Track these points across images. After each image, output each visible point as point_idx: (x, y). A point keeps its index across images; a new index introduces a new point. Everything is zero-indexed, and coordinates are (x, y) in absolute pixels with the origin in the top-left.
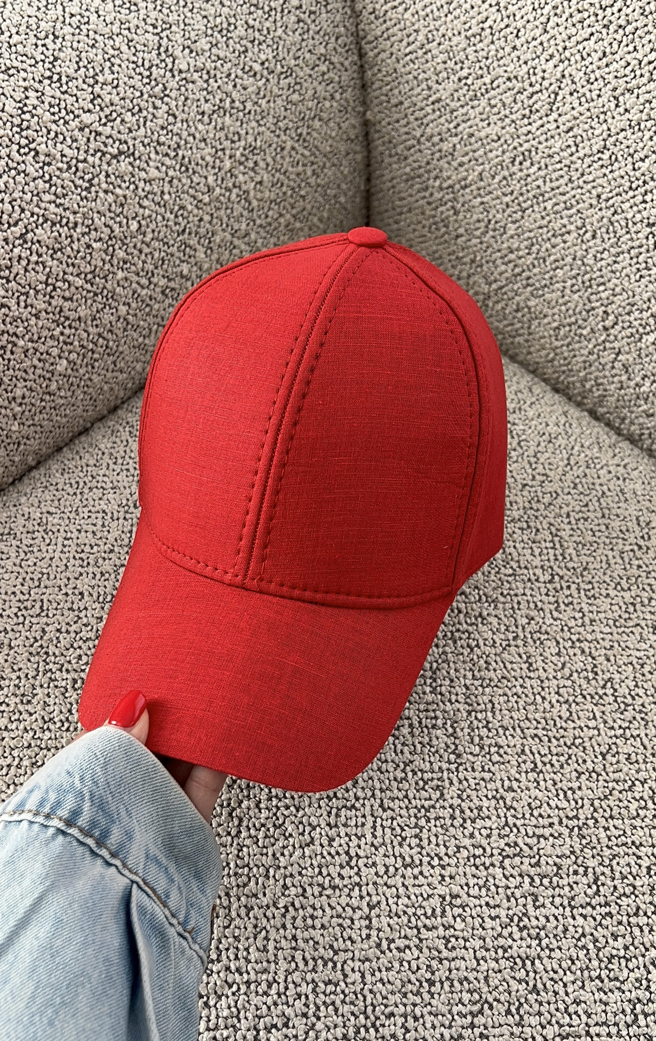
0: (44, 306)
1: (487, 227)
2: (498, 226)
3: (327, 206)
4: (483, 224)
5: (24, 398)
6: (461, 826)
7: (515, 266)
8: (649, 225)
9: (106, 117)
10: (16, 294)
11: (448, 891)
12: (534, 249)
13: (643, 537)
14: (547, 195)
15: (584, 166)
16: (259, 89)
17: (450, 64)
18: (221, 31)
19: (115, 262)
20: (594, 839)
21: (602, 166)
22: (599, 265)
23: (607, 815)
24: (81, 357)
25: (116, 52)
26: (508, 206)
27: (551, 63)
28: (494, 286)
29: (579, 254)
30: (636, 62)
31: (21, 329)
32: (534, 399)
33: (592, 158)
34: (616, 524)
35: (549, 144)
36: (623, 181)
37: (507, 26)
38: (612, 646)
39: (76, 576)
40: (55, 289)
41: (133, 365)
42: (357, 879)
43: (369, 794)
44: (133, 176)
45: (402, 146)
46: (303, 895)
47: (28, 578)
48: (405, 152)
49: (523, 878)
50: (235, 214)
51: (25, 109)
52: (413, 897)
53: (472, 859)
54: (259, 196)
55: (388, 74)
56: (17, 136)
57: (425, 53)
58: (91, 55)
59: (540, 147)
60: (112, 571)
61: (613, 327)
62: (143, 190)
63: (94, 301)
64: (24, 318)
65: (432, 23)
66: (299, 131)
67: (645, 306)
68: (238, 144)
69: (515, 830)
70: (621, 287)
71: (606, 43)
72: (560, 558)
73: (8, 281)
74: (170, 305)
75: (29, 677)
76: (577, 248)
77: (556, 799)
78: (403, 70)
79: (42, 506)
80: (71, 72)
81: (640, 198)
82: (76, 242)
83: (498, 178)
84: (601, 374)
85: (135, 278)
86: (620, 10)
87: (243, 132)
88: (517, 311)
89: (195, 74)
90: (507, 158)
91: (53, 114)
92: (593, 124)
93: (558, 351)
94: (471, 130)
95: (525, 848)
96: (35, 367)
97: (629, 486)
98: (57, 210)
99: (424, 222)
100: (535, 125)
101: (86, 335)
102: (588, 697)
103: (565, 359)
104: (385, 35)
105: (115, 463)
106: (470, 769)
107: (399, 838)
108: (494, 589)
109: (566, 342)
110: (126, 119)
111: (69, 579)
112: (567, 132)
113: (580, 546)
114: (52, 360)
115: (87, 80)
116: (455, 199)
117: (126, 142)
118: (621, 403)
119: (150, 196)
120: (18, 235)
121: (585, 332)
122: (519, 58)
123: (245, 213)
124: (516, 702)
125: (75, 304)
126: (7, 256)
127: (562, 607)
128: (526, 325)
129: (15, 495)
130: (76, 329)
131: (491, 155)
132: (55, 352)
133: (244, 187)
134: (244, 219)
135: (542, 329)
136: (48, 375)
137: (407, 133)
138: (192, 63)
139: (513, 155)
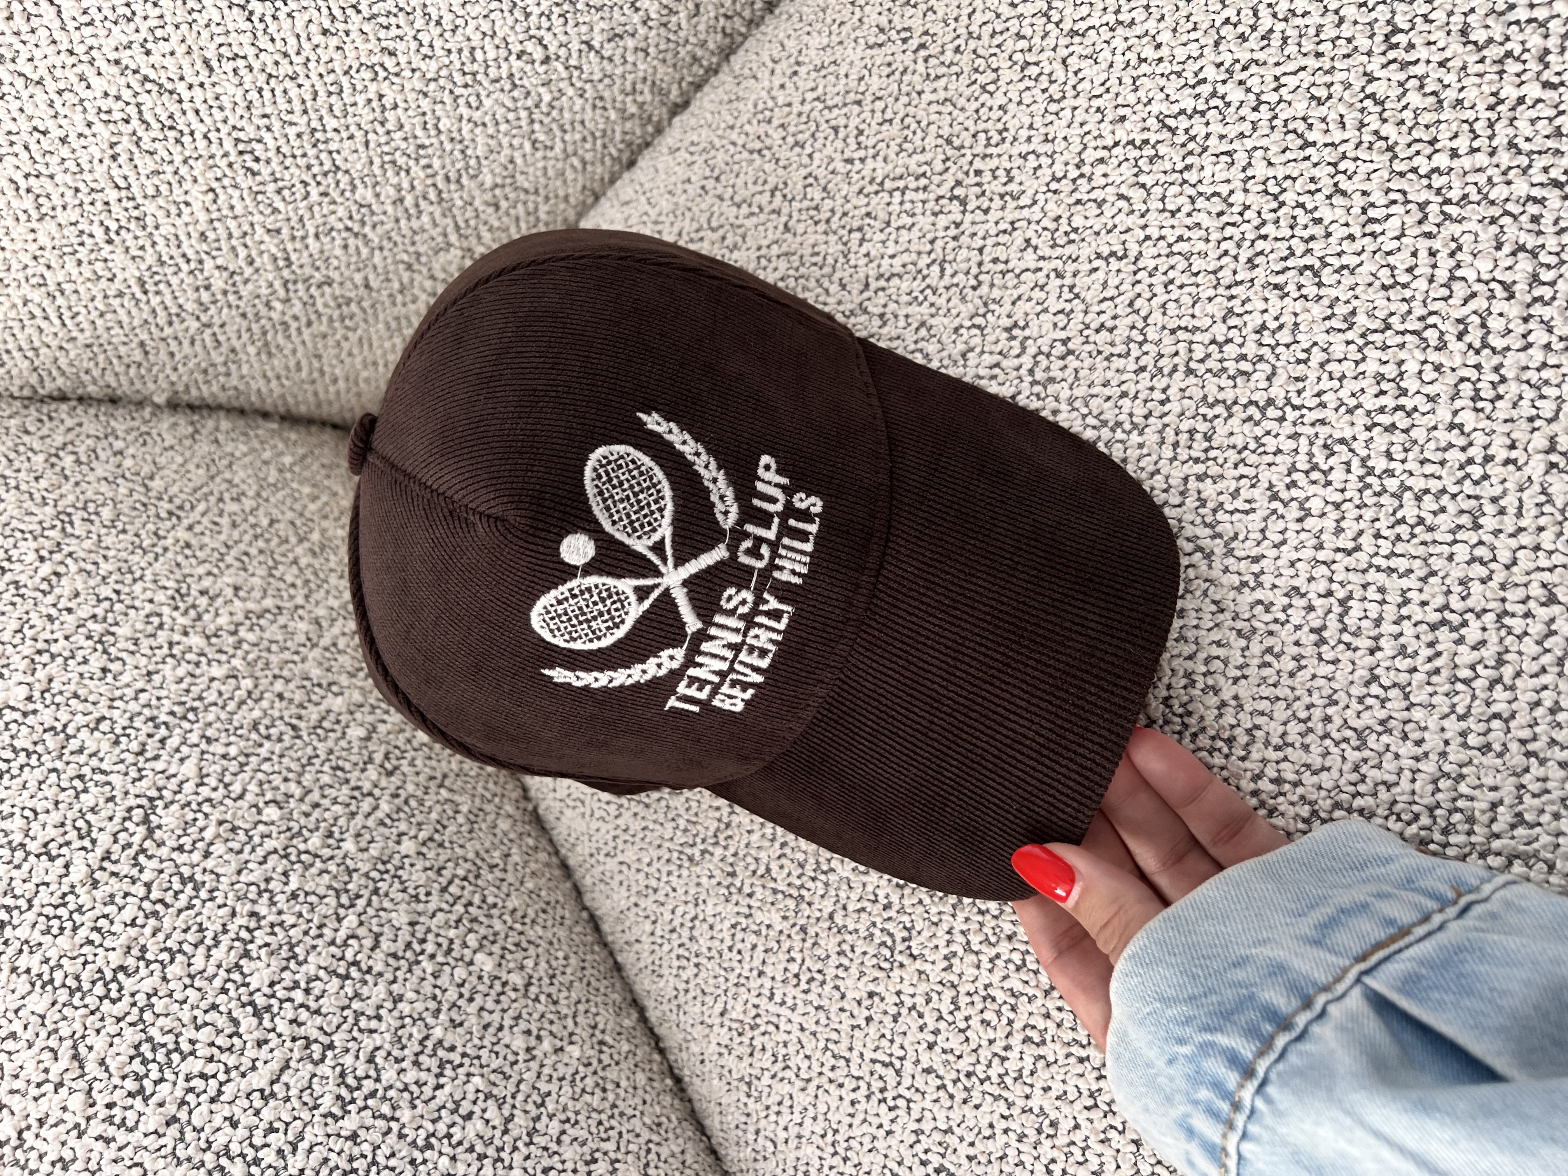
0: (382, 987)
1: (356, 235)
2: (357, 217)
3: (295, 485)
5: (528, 1032)
6: (1409, 415)
7: (425, 198)
9: (81, 838)
10: (355, 1033)
11: (1541, 456)
12: (401, 161)
13: (905, 41)
16: (81, 570)
17: (83, 253)
19: (326, 852)
20: (1472, 178)
23: (1429, 150)
24: (476, 927)
27: (94, 81)
28: (453, 238)
29: (419, 85)
31: (415, 1030)
32: (643, 199)
34: (875, 83)
37: (27, 148)
38: (1098, 110)
39: (837, 995)
40: (355, 963)
41: (500, 835)
42: (1489, 618)
43: (1323, 570)
44: (189, 804)
45: (213, 354)
46: (1506, 721)
47: (831, 1075)
48: (224, 349)
49: (1531, 316)
50: (280, 638)
51: (46, 977)
52: (1542, 521)
53: (1480, 405)
54: (257, 594)
55: (93, 358)
56: (88, 1000)
57: (62, 293)
60: (839, 938)
61: (546, 47)
62: (215, 789)
63: (386, 895)
64: (398, 1023)
65: (13, 274)
66: (164, 515)
68: (165, 619)
69: (1431, 320)
70: (481, 20)
72: (923, 182)
73: (331, 1046)
74: (412, 764)
75: (1006, 1113)
76: (408, 86)
77: (1380, 239)
78: (88, 334)
79: (709, 1021)
82: (284, 917)
83: (279, 204)
84: (618, 82)
85: (359, 820)
87: (148, 607)
88: (497, 207)
89: (38, 675)
90: (245, 182)
91: (62, 929)
92: (202, 22)
93: (570, 149)
94: (196, 235)
95: (1473, 305)
96: (482, 1009)
97: (813, 56)
98: (223, 947)
99: (338, 337)
100: (195, 125)
101: (440, 915)
102: (1189, 160)
103: (584, 139)
104: (30, 354)
106: (1300, 385)
107: (1418, 530)
108: (963, 299)
109: (558, 134)
110: (91, 804)
111: (842, 1010)
113: (906, 146)
114: (474, 979)
116: (305, 281)
118: (669, 56)
119: (227, 779)
120: (255, 1021)
121: (547, 98)
123: (282, 620)
124: (1181, 287)
125: (386, 929)
126: (288, 1044)
127: (1013, 187)
128: (523, 196)
129: (684, 1055)
130: (429, 930)
131: (239, 210)
132: (460, 973)
133: (240, 617)
134: (292, 624)
135: (531, 170)
136: (498, 987)
137: (192, 343)
138: (18, 677)
139: (242, 172)
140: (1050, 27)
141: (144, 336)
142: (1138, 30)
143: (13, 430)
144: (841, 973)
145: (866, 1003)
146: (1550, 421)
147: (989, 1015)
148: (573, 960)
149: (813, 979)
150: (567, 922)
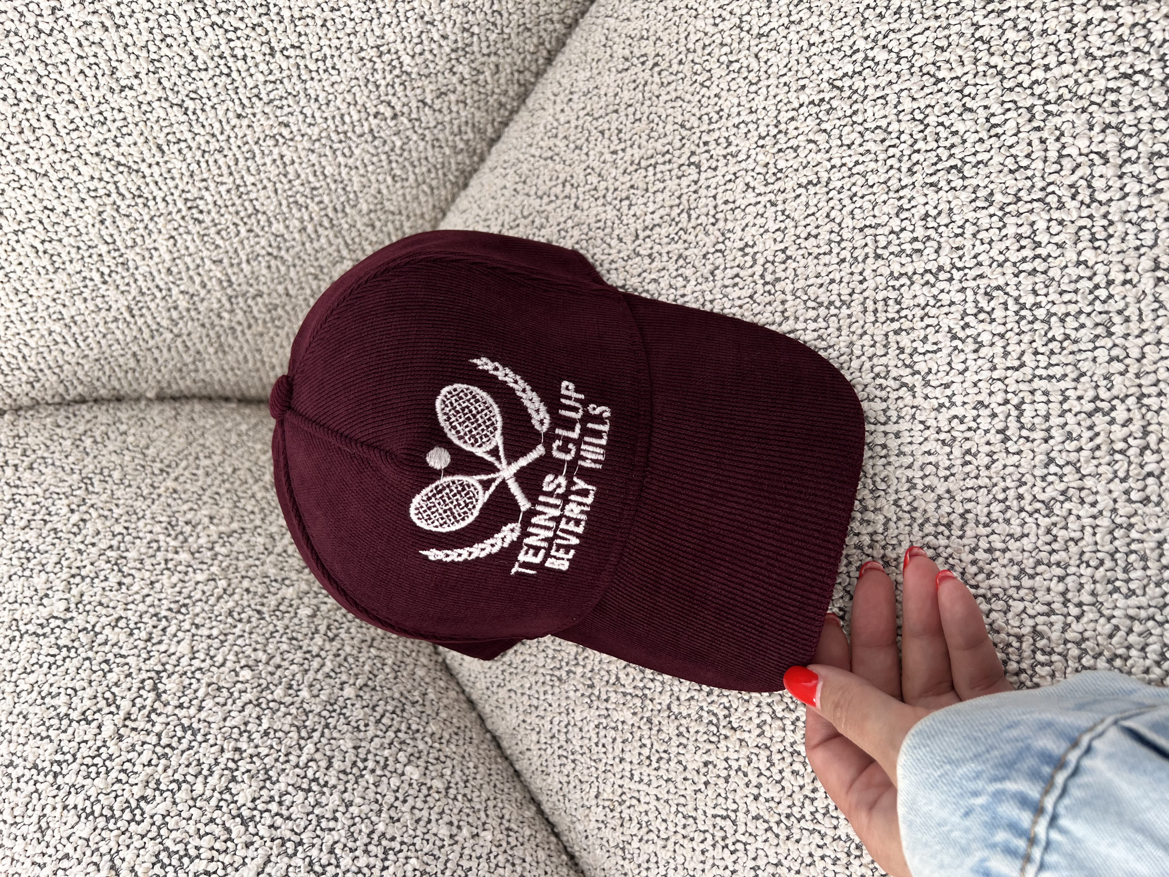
0: (336, 796)
1: (276, 258)
2: (274, 244)
3: (250, 444)
4: (273, 263)
5: (451, 823)
6: (1045, 260)
7: (321, 225)
8: (272, 55)
9: (109, 705)
10: (318, 832)
11: (1149, 274)
12: (301, 200)
13: (643, 63)
14: (239, 182)
15: (202, 132)
16: (100, 516)
17: (87, 293)
18: (28, 559)
19: (288, 700)
20: (1063, 83)
21: (203, 110)
22: (319, 120)
23: (1028, 69)
24: (404, 747)
25: (36, 688)
26: (250, 231)
27: (83, 169)
28: (345, 253)
29: (308, 145)
30: (79, 61)
31: (363, 827)
32: (475, 206)
33: (194, 123)
34: (626, 95)
35: (177, 176)
36: (221, 85)
37: (41, 222)
38: (785, 84)
39: (681, 768)
40: (316, 780)
41: (418, 679)
42: (1131, 401)
43: (999, 385)
44: (185, 673)
45: (185, 356)
47: (684, 832)
48: (192, 352)
49: (1124, 174)
50: (245, 549)
51: (88, 810)
52: (1159, 322)
53: (1097, 244)
54: (226, 520)
55: (102, 369)
56: (120, 824)
57: (75, 323)
58: (35, 720)
59: (181, 187)
60: (677, 723)
61: (393, 108)
62: (204, 661)
63: (335, 728)
64: (350, 822)
65: (40, 313)
66: (157, 472)
67: (369, 65)
68: (162, 543)
69: (1050, 189)
70: (346, 95)
71: (58, 100)
72: (668, 157)
73: (301, 843)
74: (348, 631)
75: (821, 843)
76: (300, 147)
77: (1003, 138)
78: (96, 351)
79: (588, 804)
80: (51, 747)
81: (240, 63)
82: (260, 750)
83: (219, 242)
84: (448, 126)
85: (311, 674)
86: (20, 81)
88: (373, 227)
89: (73, 592)
90: (194, 229)
91: (98, 773)
92: (153, 119)
93: (420, 179)
94: (164, 271)
95: (1079, 173)
96: (413, 808)
97: (582, 86)
98: (216, 775)
99: (271, 334)
100: (156, 192)
101: (376, 740)
102: (855, 107)
103: (429, 171)
104: (57, 370)
105: (537, 708)
106: (961, 252)
107: (1065, 344)
108: (707, 234)
109: (410, 169)
110: (115, 680)
111: (685, 779)
112: (163, 152)
113: (653, 134)
114: (405, 786)
115: (63, 728)
116: (244, 295)
117: (143, 681)
118: (482, 104)
119: (212, 653)
120: (242, 829)
121: (398, 143)
122: (77, 209)
123: (245, 537)
124: (862, 197)
125: (336, 753)
126: (269, 844)
127: (733, 149)
128: (391, 217)
129: (573, 835)
130: (369, 752)
131: (192, 249)
132: (395, 782)
133: (215, 537)
134: (253, 539)
135: (394, 197)
136: (424, 790)
137: (169, 350)
138: (60, 595)
139: (191, 222)
140: (743, 34)
141: (135, 348)
142: (806, 25)
143: (49, 426)
144: (681, 750)
145: (703, 770)
146: (1151, 247)
147: (797, 767)
148: (481, 769)
149: (661, 758)
150: (475, 742)
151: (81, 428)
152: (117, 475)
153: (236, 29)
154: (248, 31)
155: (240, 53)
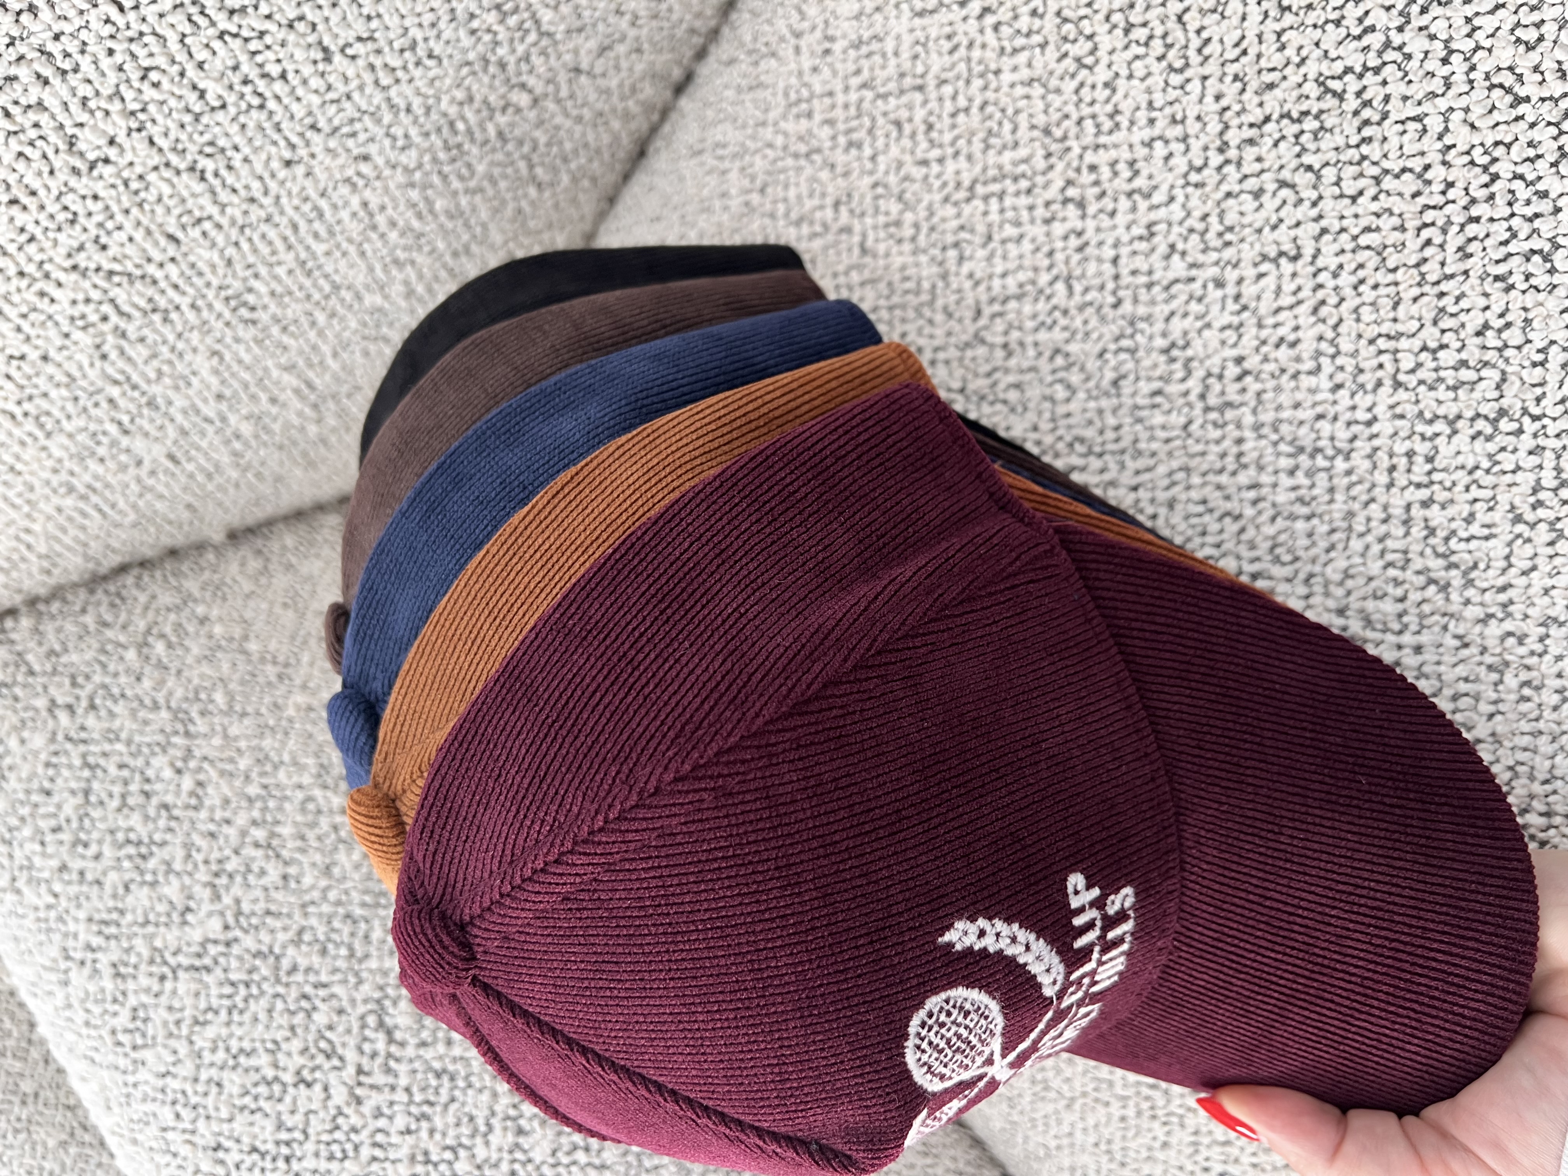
4: (372, 348)
8: (328, 59)
9: (329, 1058)
12: (403, 256)
14: (303, 255)
15: (235, 199)
16: (222, 773)
17: (102, 452)
18: (144, 857)
21: (230, 168)
22: (417, 139)
25: (221, 1044)
26: (333, 315)
27: (56, 293)
29: (403, 179)
30: (12, 140)
33: (219, 189)
34: (937, 63)
35: (206, 269)
36: (251, 125)
37: (9, 378)
38: (1236, 78)
45: (261, 488)
57: (94, 491)
58: (236, 1090)
61: (531, 91)
65: (39, 492)
66: (274, 680)
67: (487, 38)
70: (454, 92)
76: (392, 185)
81: (279, 87)
83: (288, 341)
89: (224, 900)
90: (248, 334)
91: (344, 1152)
92: (152, 200)
94: (211, 398)
100: (177, 298)
102: (1367, 132)
109: (562, 167)
110: (325, 1021)
112: (176, 241)
115: (277, 1095)
117: (362, 1018)
118: (665, 44)
121: (543, 139)
122: (61, 349)
124: (1376, 288)
131: (249, 361)
135: (542, 211)
137: (238, 487)
138: (208, 906)
139: (241, 326)
143: (92, 627)
151: (142, 625)
152: (219, 698)
153: (262, 34)
154: (282, 34)
155: (274, 70)
